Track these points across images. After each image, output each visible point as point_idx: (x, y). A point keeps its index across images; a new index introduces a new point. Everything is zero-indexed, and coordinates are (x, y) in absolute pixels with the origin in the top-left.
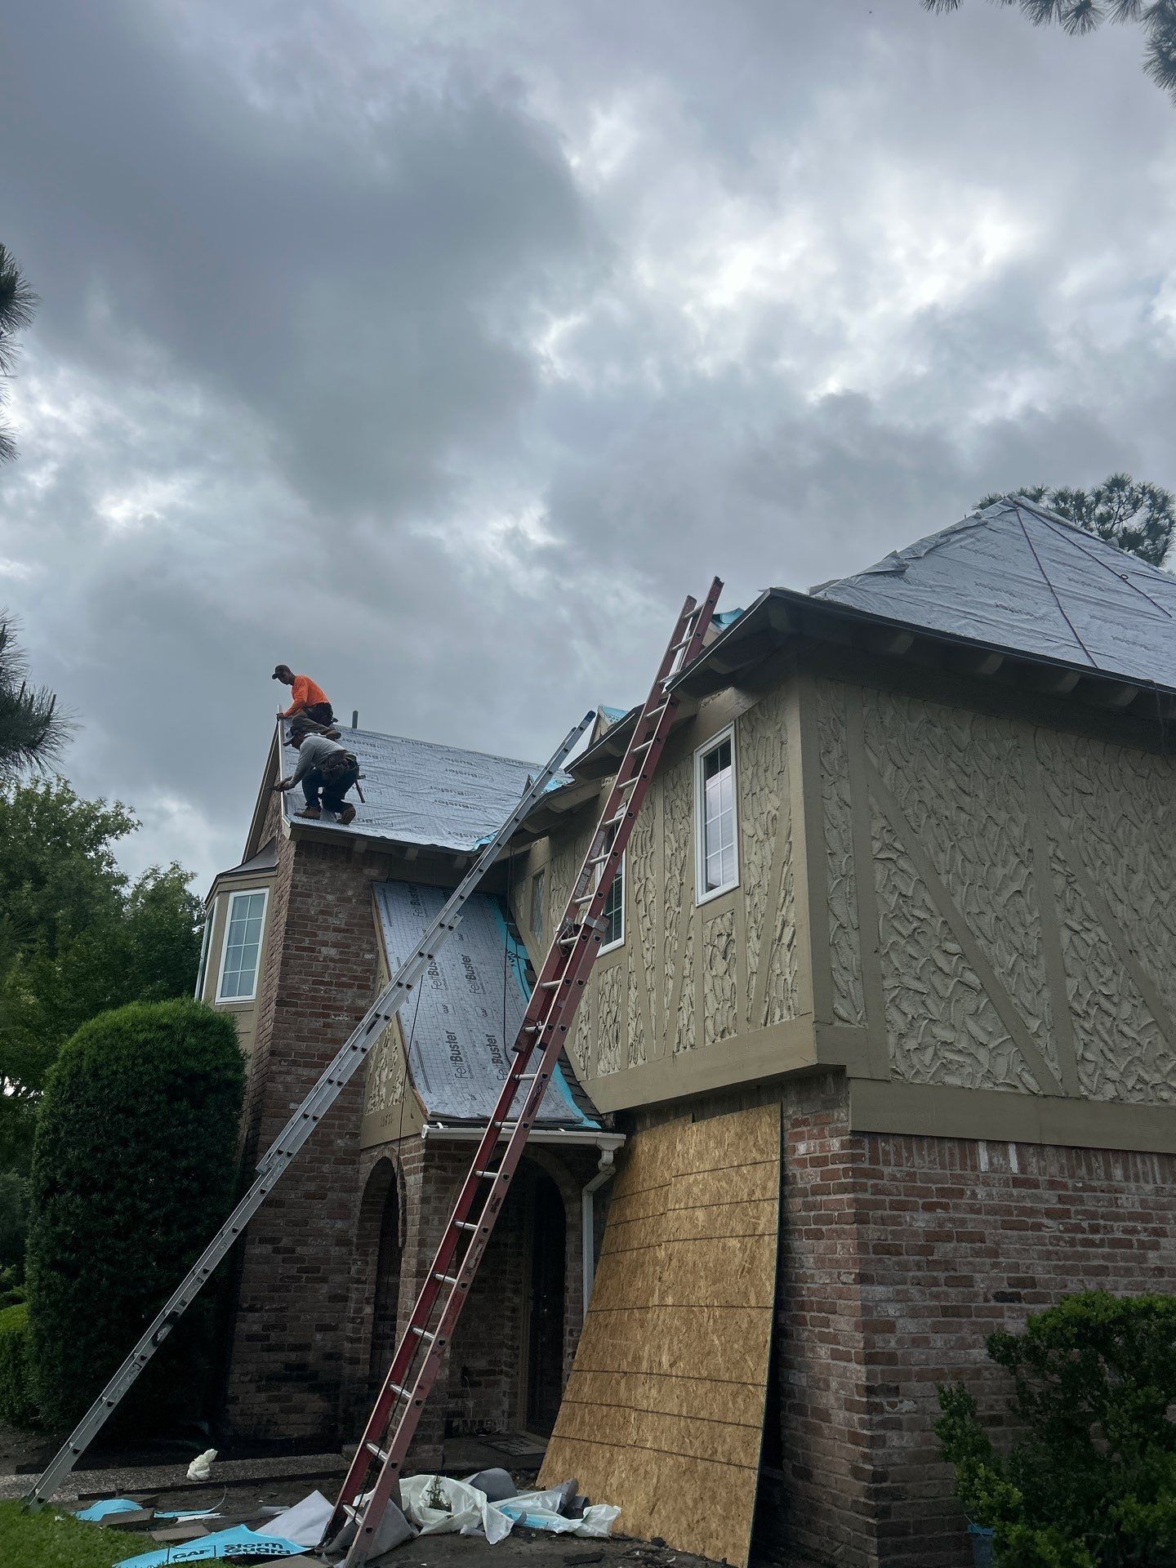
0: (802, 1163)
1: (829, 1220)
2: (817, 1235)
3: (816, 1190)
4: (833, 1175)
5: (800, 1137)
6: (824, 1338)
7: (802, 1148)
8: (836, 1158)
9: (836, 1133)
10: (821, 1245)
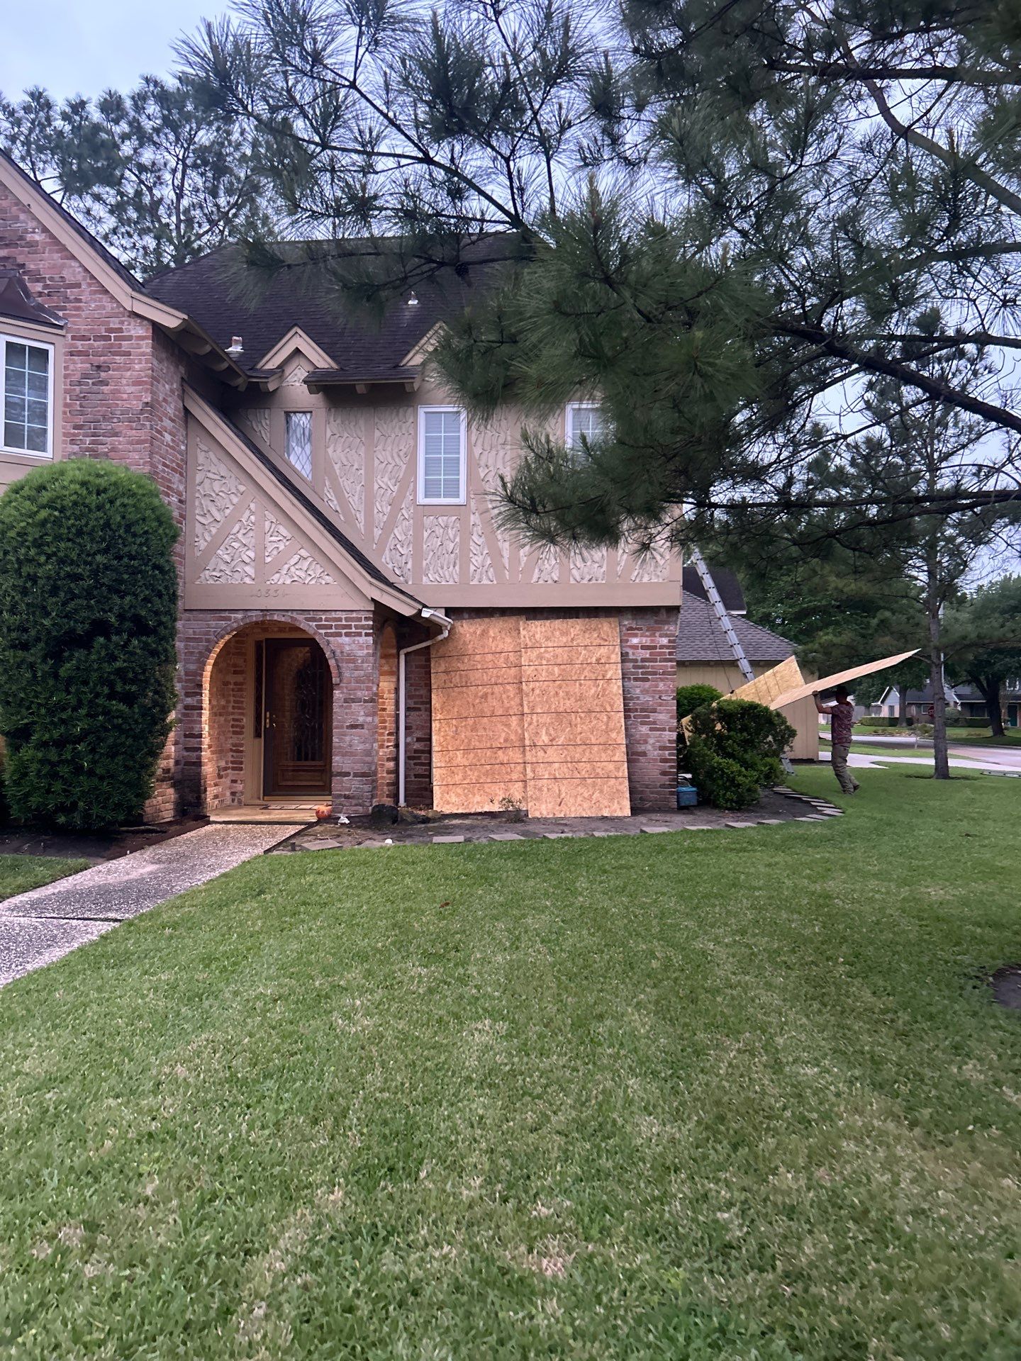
0: (635, 647)
1: (655, 673)
2: (648, 680)
3: (643, 660)
4: (660, 654)
5: (635, 636)
6: (643, 723)
7: (635, 641)
8: (662, 647)
9: (666, 636)
10: (647, 684)
